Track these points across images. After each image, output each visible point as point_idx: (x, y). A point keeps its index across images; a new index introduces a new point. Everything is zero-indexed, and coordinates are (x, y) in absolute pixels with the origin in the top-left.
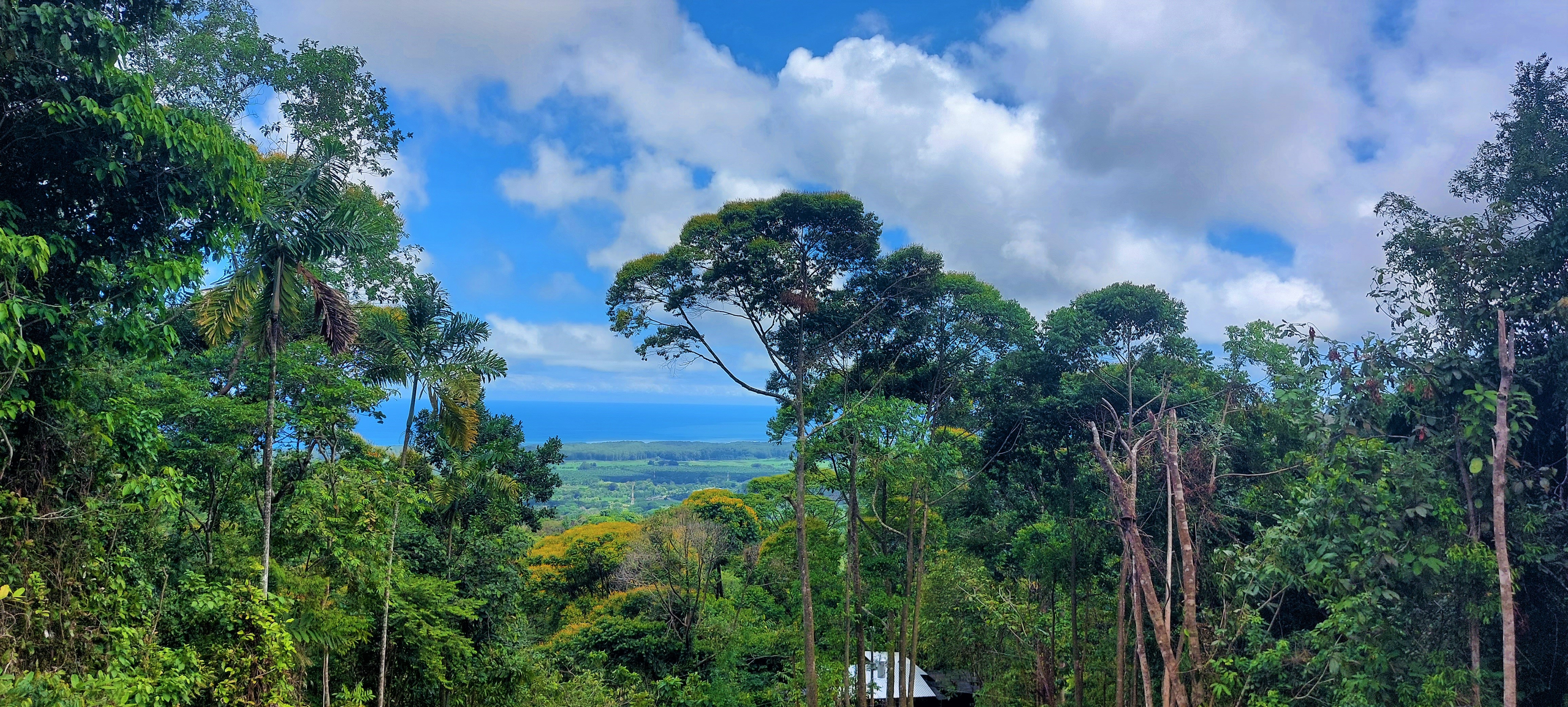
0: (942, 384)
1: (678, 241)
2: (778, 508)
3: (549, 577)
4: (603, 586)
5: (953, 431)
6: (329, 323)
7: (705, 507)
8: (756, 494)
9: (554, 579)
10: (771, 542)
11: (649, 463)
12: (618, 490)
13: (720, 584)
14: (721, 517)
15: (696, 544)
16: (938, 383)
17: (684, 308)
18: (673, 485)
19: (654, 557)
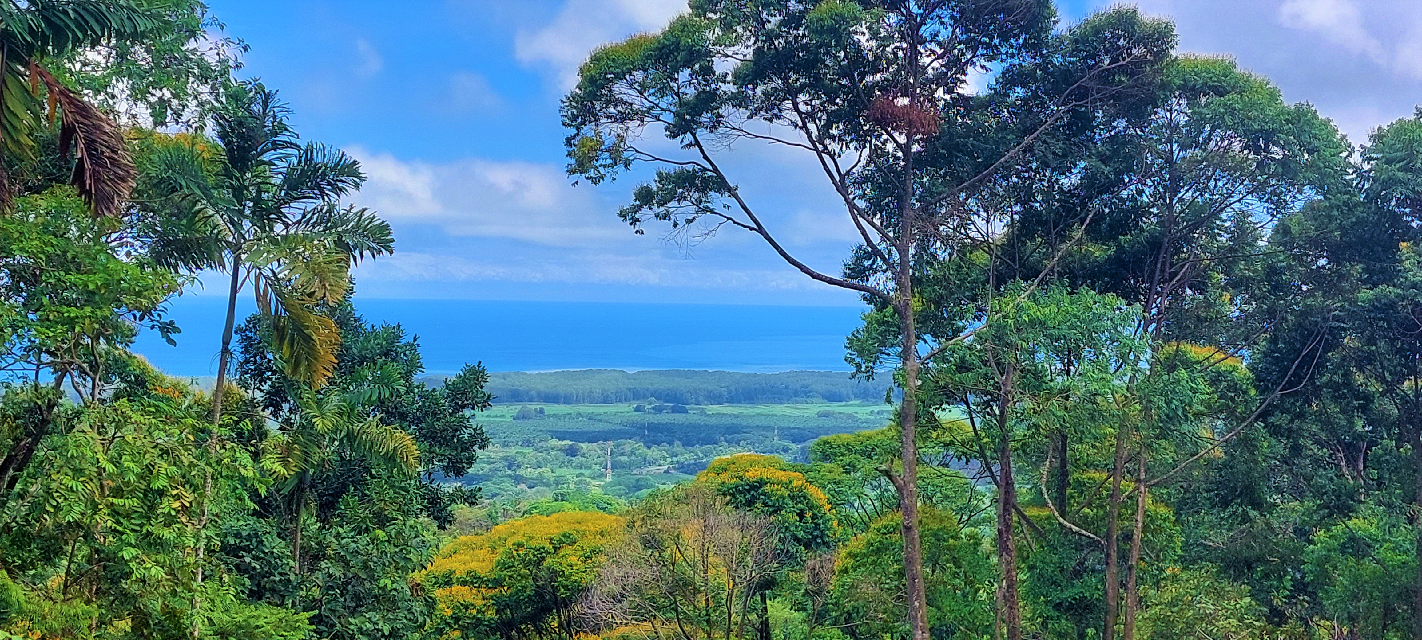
0: (1172, 265)
1: (687, 11)
2: (867, 490)
3: (467, 608)
4: (560, 625)
5: (1195, 351)
6: (87, 165)
7: (737, 487)
8: (828, 465)
9: (474, 612)
10: (856, 551)
11: (637, 409)
12: (583, 455)
13: (765, 624)
14: (766, 505)
15: (724, 550)
16: (1164, 264)
17: (702, 134)
18: (678, 447)
19: (649, 576)
